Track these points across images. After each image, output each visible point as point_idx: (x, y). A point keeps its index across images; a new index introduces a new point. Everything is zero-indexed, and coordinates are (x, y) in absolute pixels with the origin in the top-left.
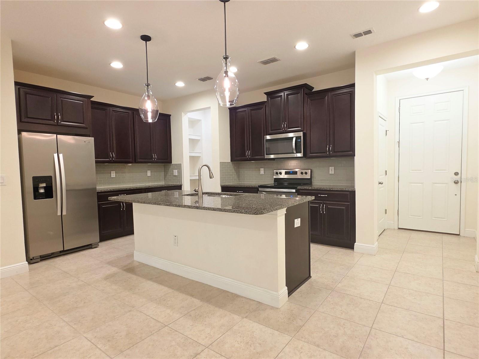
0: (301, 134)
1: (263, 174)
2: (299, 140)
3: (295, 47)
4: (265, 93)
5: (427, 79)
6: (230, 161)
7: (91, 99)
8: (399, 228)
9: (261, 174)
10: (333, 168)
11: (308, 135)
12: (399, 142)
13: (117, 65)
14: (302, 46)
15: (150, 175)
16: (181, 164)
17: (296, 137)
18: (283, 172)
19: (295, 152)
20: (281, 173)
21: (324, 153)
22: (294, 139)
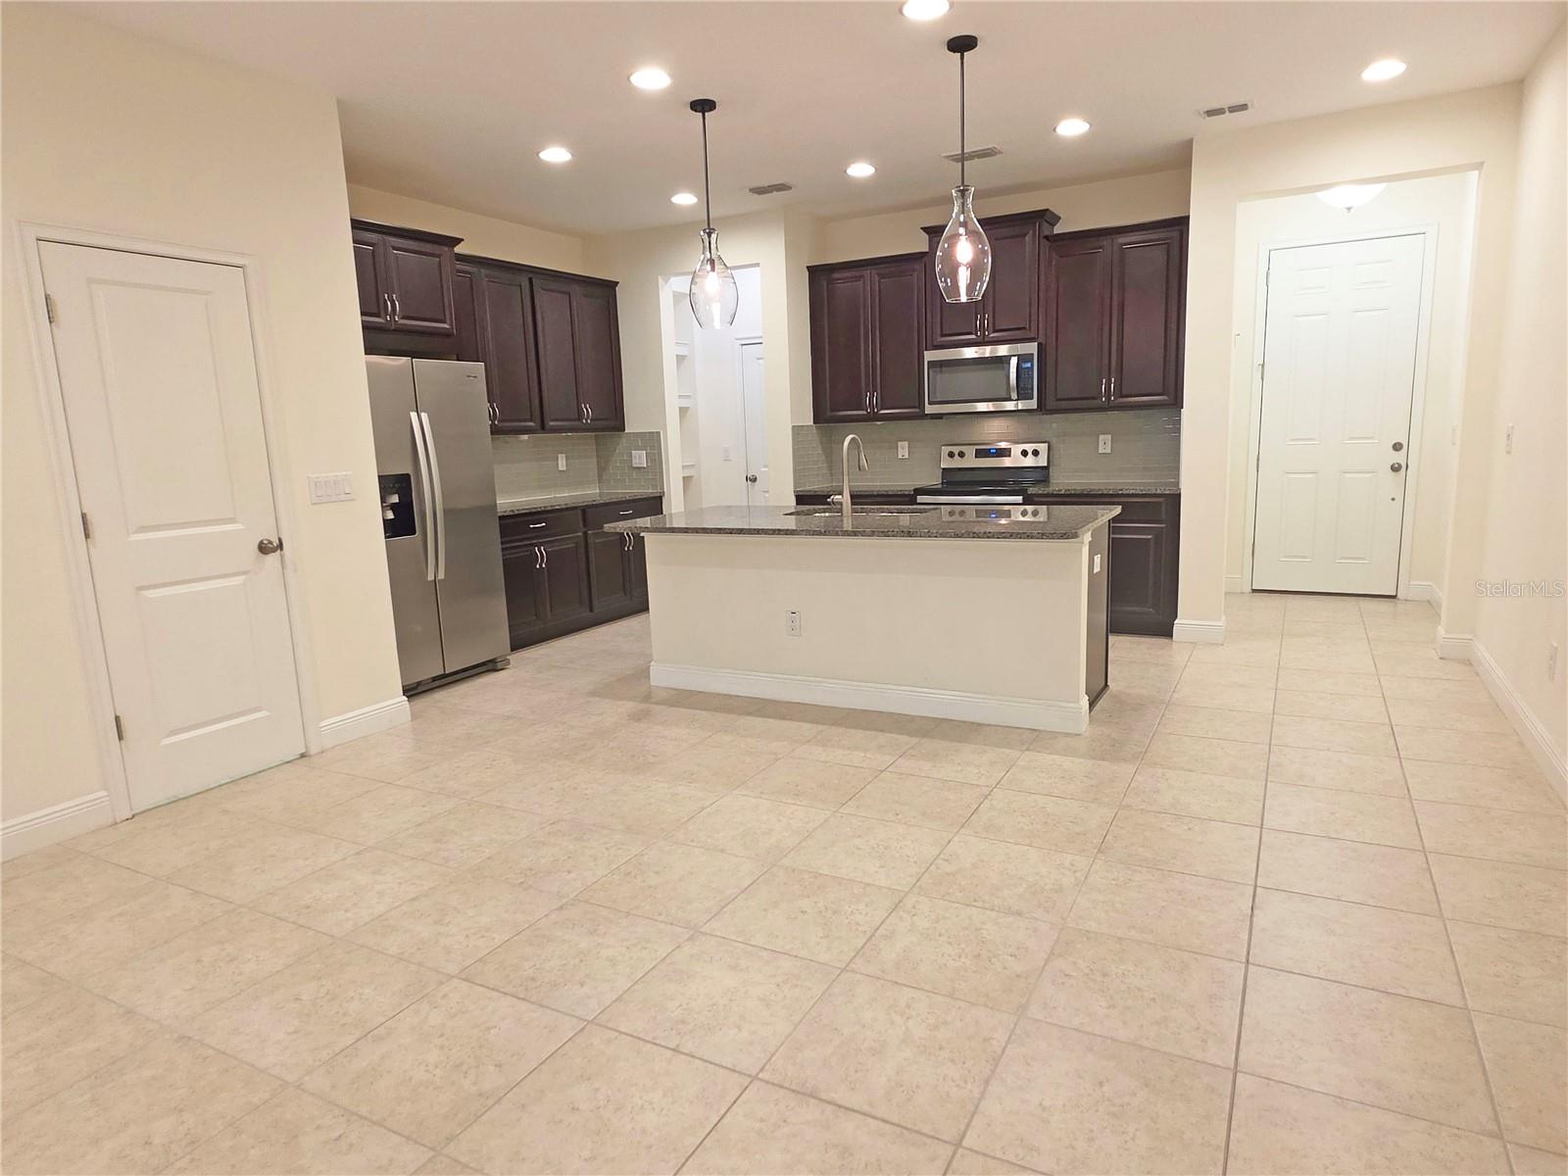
0: (1032, 348)
1: (907, 456)
2: (1029, 365)
3: (1055, 130)
4: (924, 229)
5: (1349, 209)
6: (812, 423)
7: (458, 249)
8: (1254, 591)
9: (900, 457)
10: (1109, 437)
11: (1050, 351)
12: (1263, 366)
13: (556, 155)
14: (1072, 128)
15: (565, 469)
16: (658, 433)
17: (1018, 355)
18: (970, 451)
19: (1014, 396)
20: (962, 455)
21: (1093, 398)
22: (1014, 361)
